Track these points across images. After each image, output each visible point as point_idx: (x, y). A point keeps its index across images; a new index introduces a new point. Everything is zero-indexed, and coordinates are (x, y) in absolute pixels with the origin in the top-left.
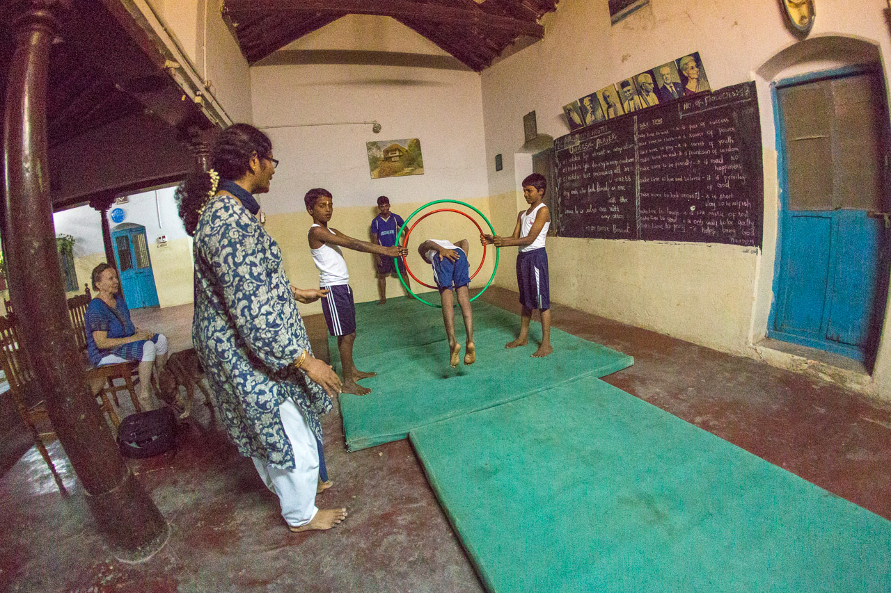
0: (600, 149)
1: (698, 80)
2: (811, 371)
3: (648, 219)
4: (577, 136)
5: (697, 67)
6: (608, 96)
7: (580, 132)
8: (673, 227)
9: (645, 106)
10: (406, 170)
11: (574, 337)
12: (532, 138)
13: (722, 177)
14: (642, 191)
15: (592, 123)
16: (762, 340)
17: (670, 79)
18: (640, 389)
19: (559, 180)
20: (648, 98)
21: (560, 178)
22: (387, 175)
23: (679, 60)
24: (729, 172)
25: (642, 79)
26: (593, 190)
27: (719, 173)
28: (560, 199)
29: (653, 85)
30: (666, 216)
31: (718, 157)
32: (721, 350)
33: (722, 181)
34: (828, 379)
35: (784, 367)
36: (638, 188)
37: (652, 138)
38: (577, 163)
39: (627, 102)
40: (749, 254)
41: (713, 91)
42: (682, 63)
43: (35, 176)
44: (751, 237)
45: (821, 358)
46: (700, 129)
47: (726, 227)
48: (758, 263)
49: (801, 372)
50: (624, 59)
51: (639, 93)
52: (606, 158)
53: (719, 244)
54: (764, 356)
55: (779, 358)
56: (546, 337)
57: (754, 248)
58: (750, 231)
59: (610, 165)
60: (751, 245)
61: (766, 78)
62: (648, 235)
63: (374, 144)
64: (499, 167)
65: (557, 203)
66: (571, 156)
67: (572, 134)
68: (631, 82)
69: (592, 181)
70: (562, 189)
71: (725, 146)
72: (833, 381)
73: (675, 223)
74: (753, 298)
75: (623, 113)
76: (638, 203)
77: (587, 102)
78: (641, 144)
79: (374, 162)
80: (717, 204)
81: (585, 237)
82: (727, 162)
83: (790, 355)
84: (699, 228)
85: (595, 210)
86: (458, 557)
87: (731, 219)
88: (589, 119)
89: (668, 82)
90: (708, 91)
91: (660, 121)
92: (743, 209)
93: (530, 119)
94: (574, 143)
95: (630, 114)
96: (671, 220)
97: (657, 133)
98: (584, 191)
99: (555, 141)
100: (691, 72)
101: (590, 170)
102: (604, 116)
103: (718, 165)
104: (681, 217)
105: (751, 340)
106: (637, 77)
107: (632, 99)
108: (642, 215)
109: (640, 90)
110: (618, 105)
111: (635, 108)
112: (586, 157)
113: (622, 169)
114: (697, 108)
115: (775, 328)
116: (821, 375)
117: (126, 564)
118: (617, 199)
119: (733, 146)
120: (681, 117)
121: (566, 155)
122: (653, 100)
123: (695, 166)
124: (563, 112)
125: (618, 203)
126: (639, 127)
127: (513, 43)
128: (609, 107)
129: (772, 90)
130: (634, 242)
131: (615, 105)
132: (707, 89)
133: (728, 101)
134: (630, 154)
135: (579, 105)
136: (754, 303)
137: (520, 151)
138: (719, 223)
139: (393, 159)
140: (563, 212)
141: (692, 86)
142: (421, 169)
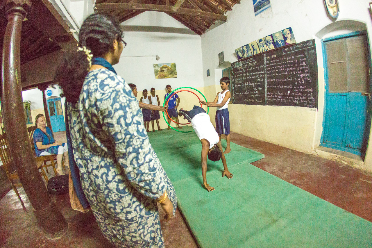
0: (250, 68)
1: (291, 39)
2: (339, 160)
3: (270, 96)
4: (241, 62)
5: (290, 33)
6: (254, 46)
7: (242, 60)
8: (280, 100)
9: (269, 50)
10: (170, 76)
11: (240, 146)
12: (222, 63)
13: (301, 79)
14: (268, 85)
15: (247, 57)
16: (318, 147)
17: (279, 38)
18: (267, 168)
19: (233, 81)
20: (270, 46)
21: (234, 80)
22: (162, 78)
23: (283, 30)
24: (304, 77)
25: (267, 38)
26: (247, 84)
27: (300, 77)
28: (233, 88)
29: (272, 41)
30: (277, 95)
31: (299, 71)
32: (301, 151)
33: (301, 81)
34: (346, 163)
35: (327, 158)
36: (266, 84)
37: (271, 63)
38: (241, 73)
39: (261, 48)
40: (312, 111)
41: (297, 43)
42: (284, 31)
43: (15, 76)
44: (313, 104)
45: (343, 154)
46: (292, 59)
47: (303, 100)
48: (316, 115)
49: (334, 160)
50: (260, 30)
51: (266, 44)
52: (253, 71)
53: (300, 107)
54: (319, 154)
55: (326, 154)
56: (228, 146)
57: (314, 109)
58: (313, 101)
59: (254, 74)
60: (313, 107)
61: (319, 37)
62: (270, 103)
63: (157, 65)
64: (208, 75)
65: (233, 90)
66: (238, 70)
67: (239, 61)
68: (263, 40)
69: (247, 81)
70: (234, 84)
71: (302, 66)
72: (348, 164)
73: (281, 98)
74: (314, 130)
75: (259, 53)
76: (266, 90)
77: (245, 48)
78: (267, 65)
79: (156, 72)
80: (299, 91)
81: (244, 104)
82: (303, 72)
83: (330, 153)
84: (291, 100)
85: (248, 93)
86: (191, 239)
87: (305, 97)
88: (246, 55)
89: (279, 40)
90: (295, 43)
91: (275, 56)
92: (310, 92)
93: (221, 55)
94: (239, 65)
95: (263, 53)
96: (280, 97)
97: (274, 61)
98: (244, 85)
99: (231, 64)
100: (288, 35)
101: (246, 76)
102: (252, 54)
103: (299, 74)
104: (284, 96)
105: (313, 147)
106: (265, 38)
107: (263, 47)
108: (268, 95)
109: (267, 43)
110: (258, 49)
111: (265, 51)
112: (244, 71)
113: (259, 76)
114: (290, 50)
115: (323, 142)
116: (343, 161)
117: (50, 240)
118: (257, 88)
119: (306, 66)
120: (284, 54)
121: (236, 70)
122: (272, 47)
123: (290, 74)
124: (235, 52)
125: (258, 90)
126: (266, 59)
127: (214, 23)
128: (254, 50)
129: (322, 42)
130: (264, 106)
131: (256, 49)
132: (295, 42)
133: (303, 47)
134: (263, 69)
135: (242, 49)
136: (315, 132)
137: (217, 68)
138: (300, 98)
139: (164, 71)
140: (235, 93)
141: (288, 41)
142: (176, 75)
